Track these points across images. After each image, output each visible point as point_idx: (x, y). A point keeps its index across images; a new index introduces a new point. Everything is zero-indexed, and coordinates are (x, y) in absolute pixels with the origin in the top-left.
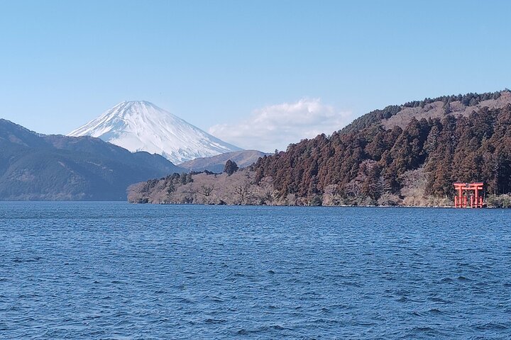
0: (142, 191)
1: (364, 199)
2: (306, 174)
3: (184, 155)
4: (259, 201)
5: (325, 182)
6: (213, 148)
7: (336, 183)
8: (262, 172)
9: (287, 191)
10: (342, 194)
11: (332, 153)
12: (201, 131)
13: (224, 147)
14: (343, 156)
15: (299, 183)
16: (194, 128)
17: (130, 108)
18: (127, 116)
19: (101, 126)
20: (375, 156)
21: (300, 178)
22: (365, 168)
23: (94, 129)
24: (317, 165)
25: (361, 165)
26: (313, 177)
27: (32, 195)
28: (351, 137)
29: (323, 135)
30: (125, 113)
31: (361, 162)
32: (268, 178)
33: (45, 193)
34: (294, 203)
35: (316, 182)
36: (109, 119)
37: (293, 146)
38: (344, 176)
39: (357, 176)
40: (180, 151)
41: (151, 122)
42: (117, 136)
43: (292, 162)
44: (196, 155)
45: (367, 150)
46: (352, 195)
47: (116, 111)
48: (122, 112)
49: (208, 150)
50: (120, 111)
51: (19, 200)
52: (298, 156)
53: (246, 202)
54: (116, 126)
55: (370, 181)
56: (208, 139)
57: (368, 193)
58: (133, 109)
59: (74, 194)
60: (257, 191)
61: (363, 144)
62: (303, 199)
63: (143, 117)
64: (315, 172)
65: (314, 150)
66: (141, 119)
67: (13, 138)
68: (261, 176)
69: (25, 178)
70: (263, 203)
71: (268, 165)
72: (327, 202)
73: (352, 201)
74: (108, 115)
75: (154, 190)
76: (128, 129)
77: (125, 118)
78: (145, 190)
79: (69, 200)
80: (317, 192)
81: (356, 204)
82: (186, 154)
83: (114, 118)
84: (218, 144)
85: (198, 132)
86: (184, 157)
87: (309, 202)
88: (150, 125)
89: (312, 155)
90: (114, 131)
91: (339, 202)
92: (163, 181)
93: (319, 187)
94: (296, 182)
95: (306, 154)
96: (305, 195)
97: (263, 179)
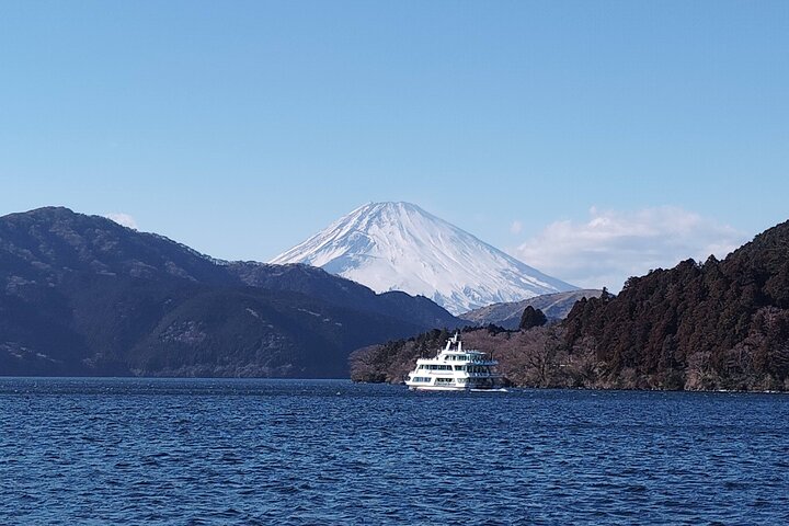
0: (376, 362)
1: (760, 378)
2: (656, 331)
3: (474, 299)
4: (571, 382)
5: (690, 347)
6: (526, 287)
7: (709, 349)
8: (578, 328)
9: (621, 362)
10: (719, 369)
11: (703, 294)
12: (504, 255)
13: (545, 285)
14: (722, 299)
15: (643, 347)
16: (492, 249)
17: (378, 214)
18: (374, 228)
19: (328, 246)
20: (781, 300)
21: (645, 339)
22: (762, 320)
23: (316, 252)
24: (675, 316)
25: (755, 317)
26: (668, 338)
27: (200, 368)
28: (741, 265)
29: (691, 261)
30: (369, 223)
31: (755, 311)
32: (588, 339)
33: (223, 363)
34: (631, 384)
35: (674, 346)
36: (343, 233)
37: (634, 281)
38: (724, 336)
39: (746, 336)
40: (467, 291)
41: (416, 240)
42: (356, 264)
43: (632, 309)
44: (495, 298)
45: (767, 289)
46: (738, 370)
47: (355, 219)
48: (365, 221)
49: (517, 290)
50: (361, 219)
51: (178, 376)
52: (642, 300)
53: (548, 380)
54: (355, 247)
55: (770, 346)
56: (516, 270)
57: (766, 368)
58: (384, 216)
59: (272, 365)
60: (569, 363)
61: (760, 278)
62: (651, 377)
63: (401, 229)
64: (671, 329)
65: (671, 288)
66: (398, 233)
67: (172, 268)
68: (575, 335)
69: (189, 337)
70: (578, 384)
71: (589, 314)
72: (693, 384)
73: (736, 382)
74: (341, 227)
75: (395, 359)
76: (374, 252)
77: (369, 231)
78: (380, 359)
79: (264, 376)
80: (676, 365)
81: (745, 388)
82: (476, 296)
83: (350, 232)
84: (534, 280)
85: (499, 258)
86: (474, 303)
87: (660, 384)
88: (414, 244)
89: (668, 296)
90: (351, 255)
91: (713, 385)
92: (412, 344)
93: (678, 356)
94: (638, 346)
95: (656, 294)
96: (652, 371)
97: (579, 340)
